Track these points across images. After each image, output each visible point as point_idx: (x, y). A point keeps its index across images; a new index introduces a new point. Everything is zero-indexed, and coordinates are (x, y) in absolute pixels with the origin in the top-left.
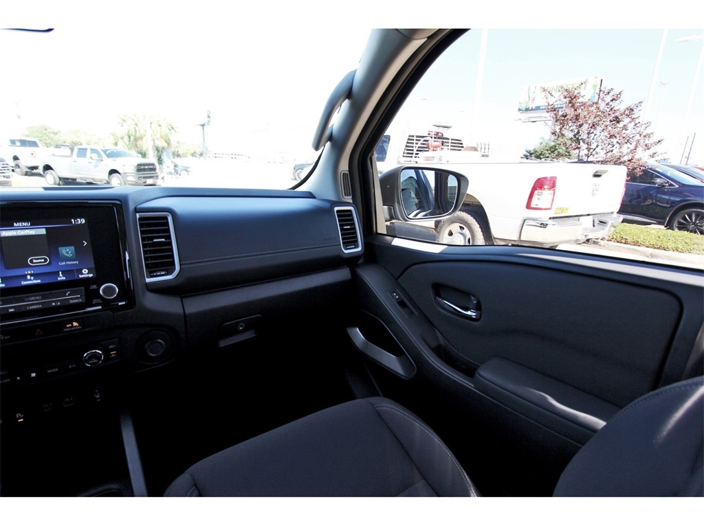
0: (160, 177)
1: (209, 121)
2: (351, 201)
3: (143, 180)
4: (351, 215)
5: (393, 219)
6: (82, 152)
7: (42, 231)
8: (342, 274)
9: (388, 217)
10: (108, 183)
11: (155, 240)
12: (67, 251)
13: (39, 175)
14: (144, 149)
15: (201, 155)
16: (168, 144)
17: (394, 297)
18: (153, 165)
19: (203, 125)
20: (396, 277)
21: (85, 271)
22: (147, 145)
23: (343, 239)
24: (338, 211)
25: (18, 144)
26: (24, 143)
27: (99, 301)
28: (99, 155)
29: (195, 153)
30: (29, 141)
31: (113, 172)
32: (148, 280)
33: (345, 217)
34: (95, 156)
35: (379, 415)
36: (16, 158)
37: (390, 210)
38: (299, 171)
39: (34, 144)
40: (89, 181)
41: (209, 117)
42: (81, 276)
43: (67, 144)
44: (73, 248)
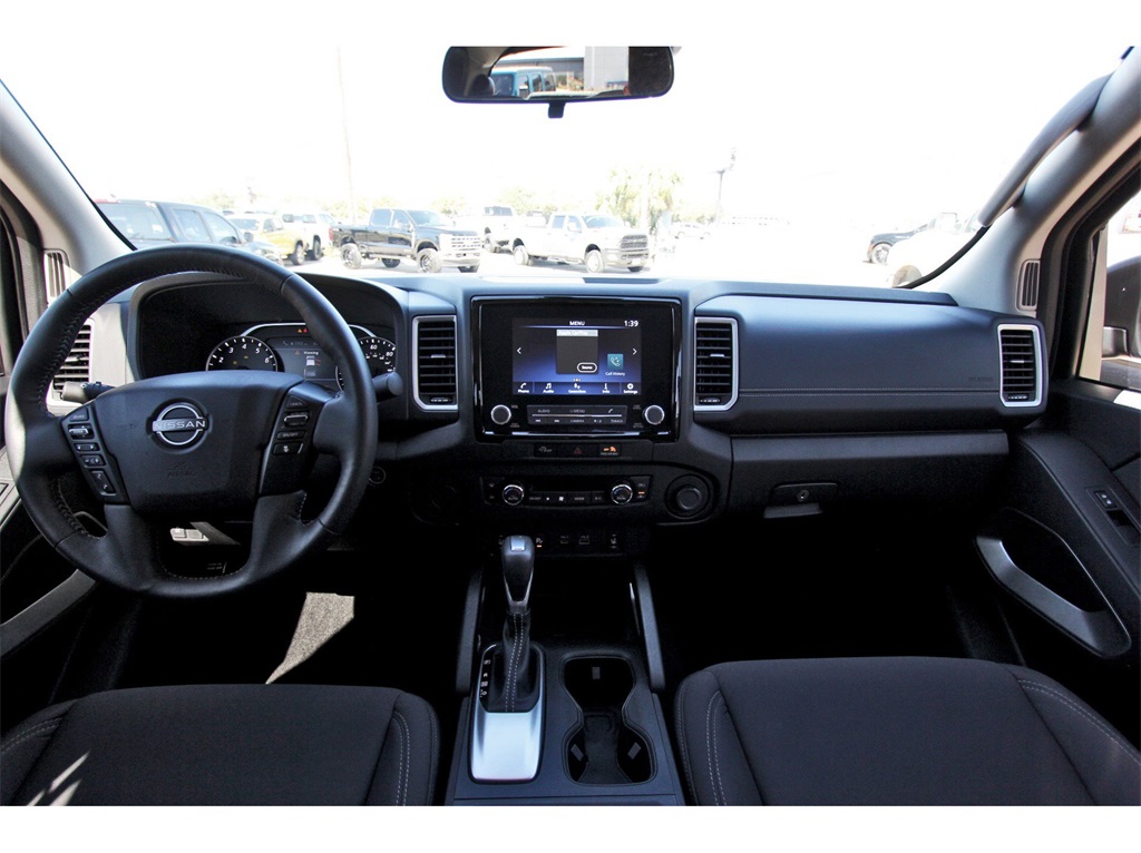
0: (650, 255)
1: (732, 165)
2: (1033, 315)
3: (628, 260)
4: (1031, 340)
5: (1123, 353)
6: (559, 220)
7: (594, 333)
8: (992, 443)
9: (1109, 348)
10: (584, 263)
11: (712, 355)
12: (615, 359)
13: (509, 252)
14: (634, 213)
15: (712, 220)
16: (668, 205)
17: (1102, 502)
18: (644, 237)
19: (722, 173)
20: (1113, 464)
21: (630, 386)
22: (639, 209)
23: (1005, 381)
24: (1003, 332)
25: (492, 212)
26: (498, 211)
27: (639, 425)
28: (579, 225)
29: (703, 217)
30: (503, 209)
31: (592, 248)
32: (697, 408)
33: (1018, 344)
34: (573, 226)
35: (1030, 700)
36: (488, 231)
37: (1117, 335)
38: (879, 247)
39: (507, 212)
40: (561, 260)
41: (733, 158)
42: (625, 392)
43: (540, 210)
44: (621, 356)
